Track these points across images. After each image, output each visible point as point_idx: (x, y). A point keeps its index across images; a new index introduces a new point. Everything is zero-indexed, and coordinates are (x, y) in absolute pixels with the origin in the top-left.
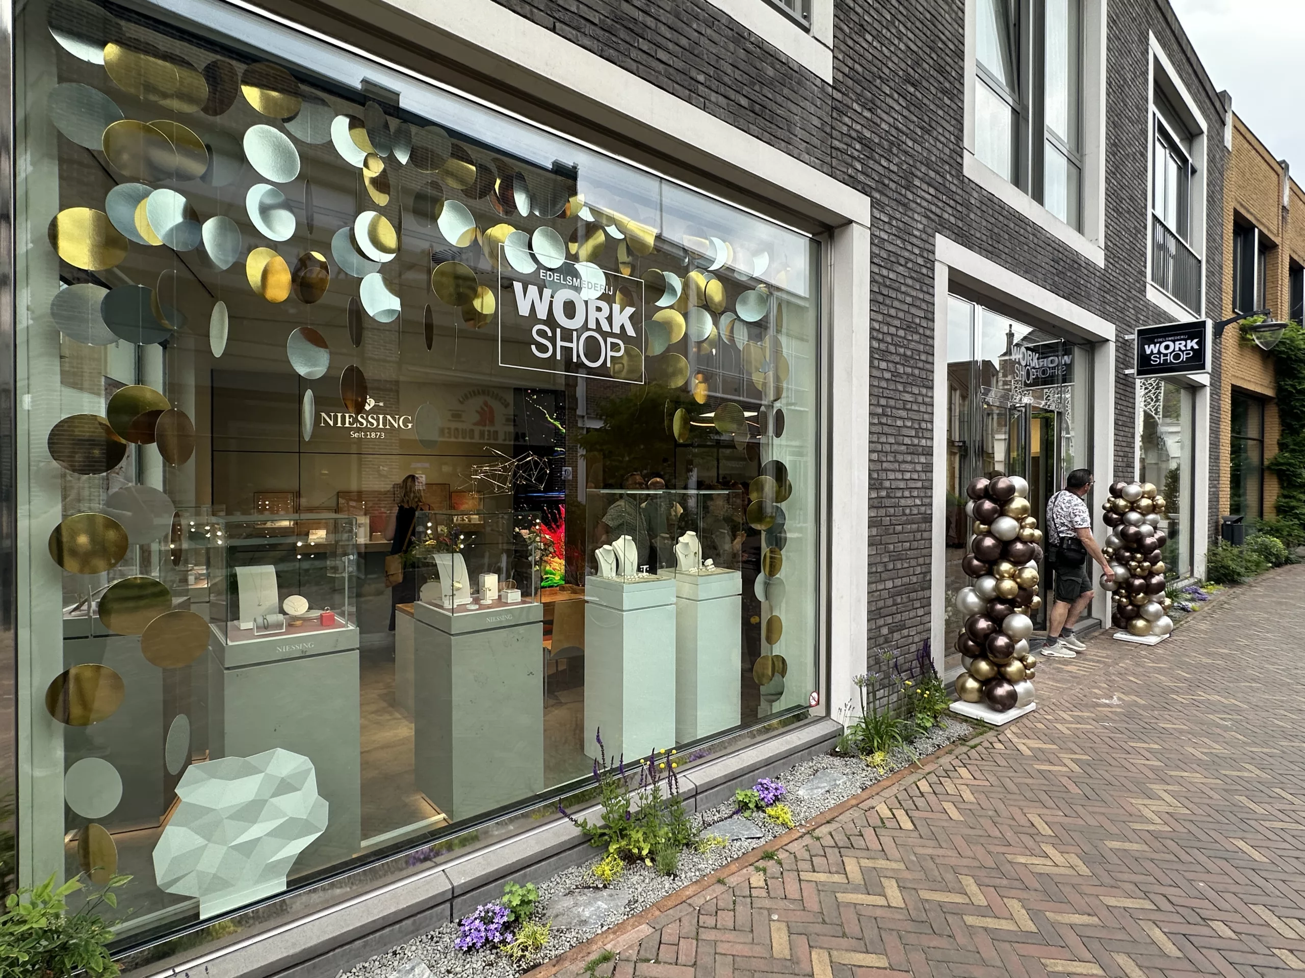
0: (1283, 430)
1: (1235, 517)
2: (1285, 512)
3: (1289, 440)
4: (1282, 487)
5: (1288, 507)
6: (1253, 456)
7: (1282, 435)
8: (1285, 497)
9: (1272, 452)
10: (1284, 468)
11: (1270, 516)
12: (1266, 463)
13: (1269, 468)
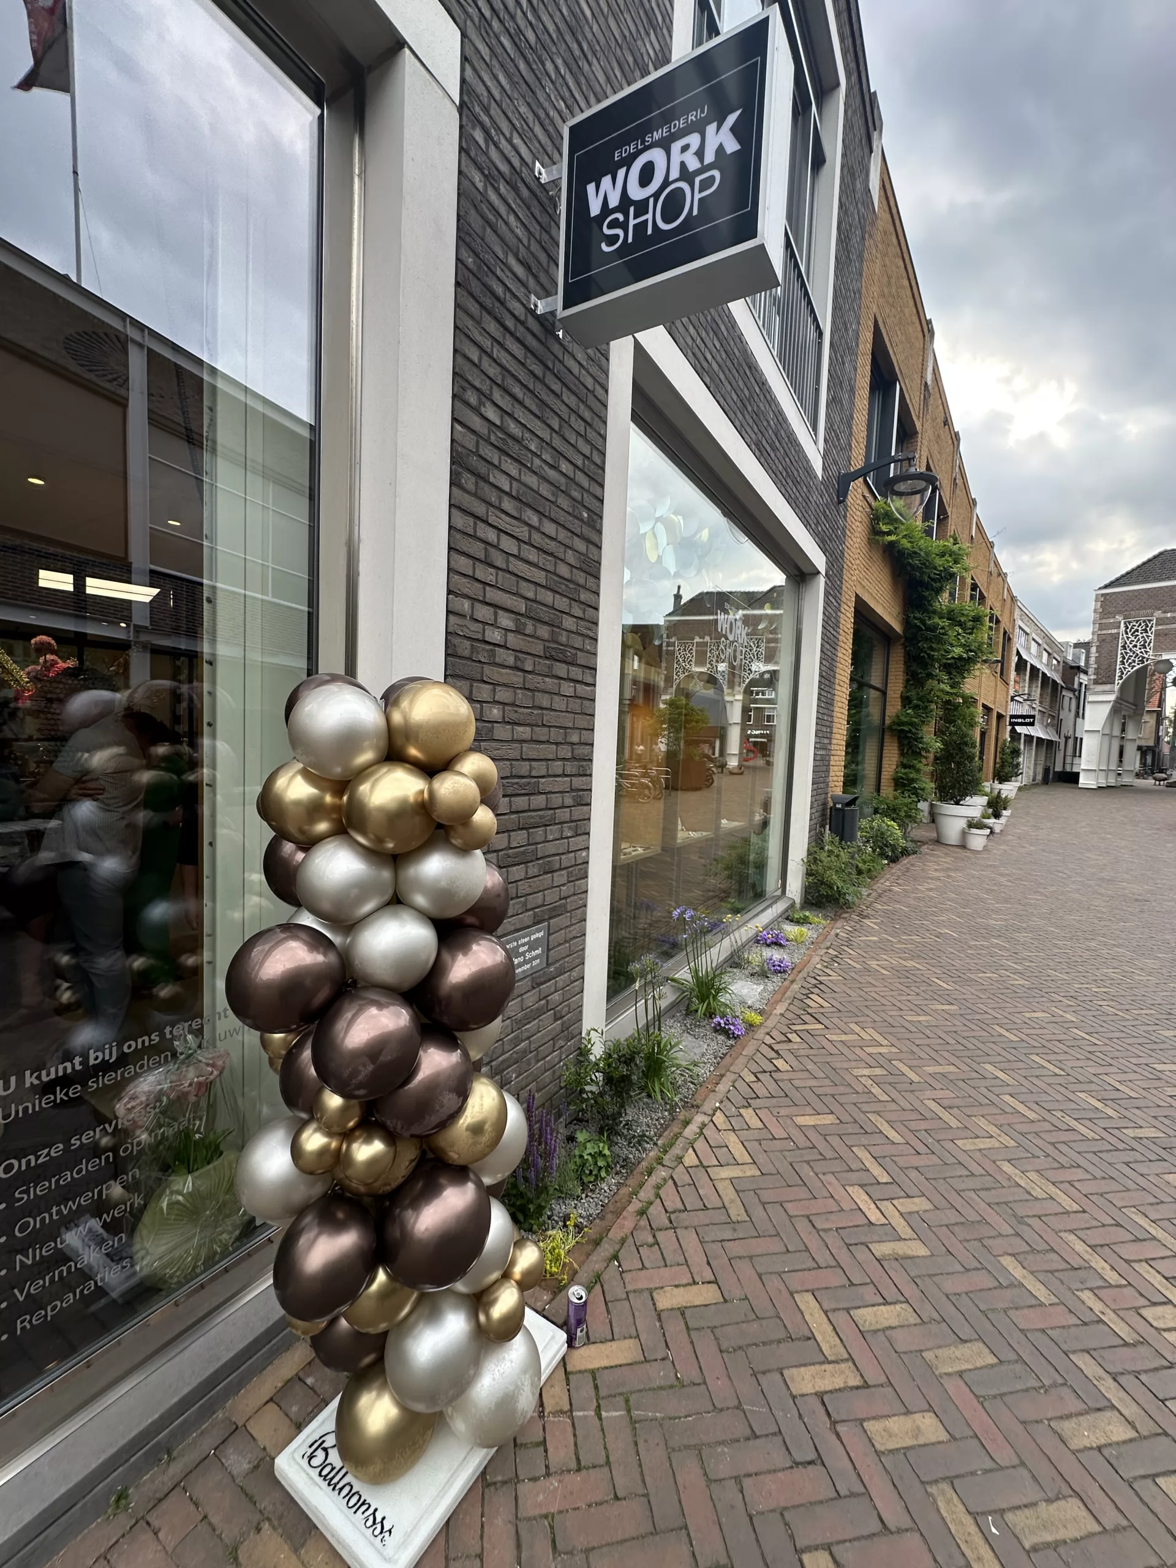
0: (907, 681)
1: (849, 797)
2: (904, 785)
3: (912, 693)
4: (902, 754)
5: (908, 779)
6: (873, 711)
7: (906, 687)
8: (905, 766)
9: (894, 708)
10: (906, 729)
11: (887, 791)
12: (888, 722)
13: (890, 728)
